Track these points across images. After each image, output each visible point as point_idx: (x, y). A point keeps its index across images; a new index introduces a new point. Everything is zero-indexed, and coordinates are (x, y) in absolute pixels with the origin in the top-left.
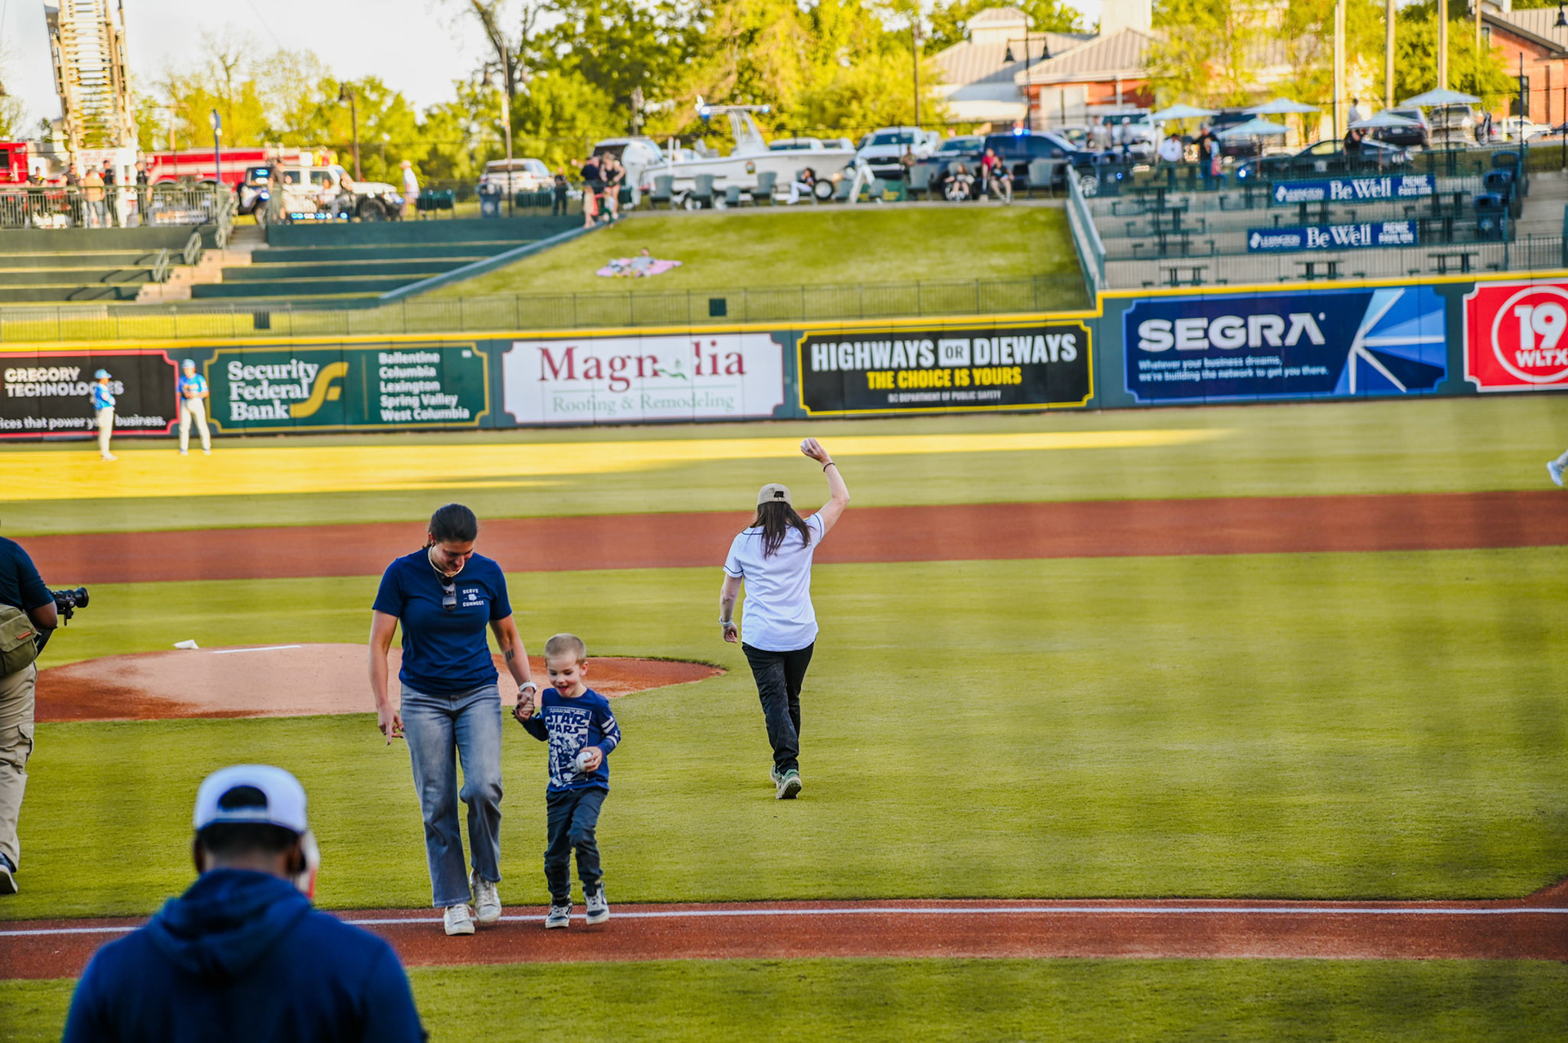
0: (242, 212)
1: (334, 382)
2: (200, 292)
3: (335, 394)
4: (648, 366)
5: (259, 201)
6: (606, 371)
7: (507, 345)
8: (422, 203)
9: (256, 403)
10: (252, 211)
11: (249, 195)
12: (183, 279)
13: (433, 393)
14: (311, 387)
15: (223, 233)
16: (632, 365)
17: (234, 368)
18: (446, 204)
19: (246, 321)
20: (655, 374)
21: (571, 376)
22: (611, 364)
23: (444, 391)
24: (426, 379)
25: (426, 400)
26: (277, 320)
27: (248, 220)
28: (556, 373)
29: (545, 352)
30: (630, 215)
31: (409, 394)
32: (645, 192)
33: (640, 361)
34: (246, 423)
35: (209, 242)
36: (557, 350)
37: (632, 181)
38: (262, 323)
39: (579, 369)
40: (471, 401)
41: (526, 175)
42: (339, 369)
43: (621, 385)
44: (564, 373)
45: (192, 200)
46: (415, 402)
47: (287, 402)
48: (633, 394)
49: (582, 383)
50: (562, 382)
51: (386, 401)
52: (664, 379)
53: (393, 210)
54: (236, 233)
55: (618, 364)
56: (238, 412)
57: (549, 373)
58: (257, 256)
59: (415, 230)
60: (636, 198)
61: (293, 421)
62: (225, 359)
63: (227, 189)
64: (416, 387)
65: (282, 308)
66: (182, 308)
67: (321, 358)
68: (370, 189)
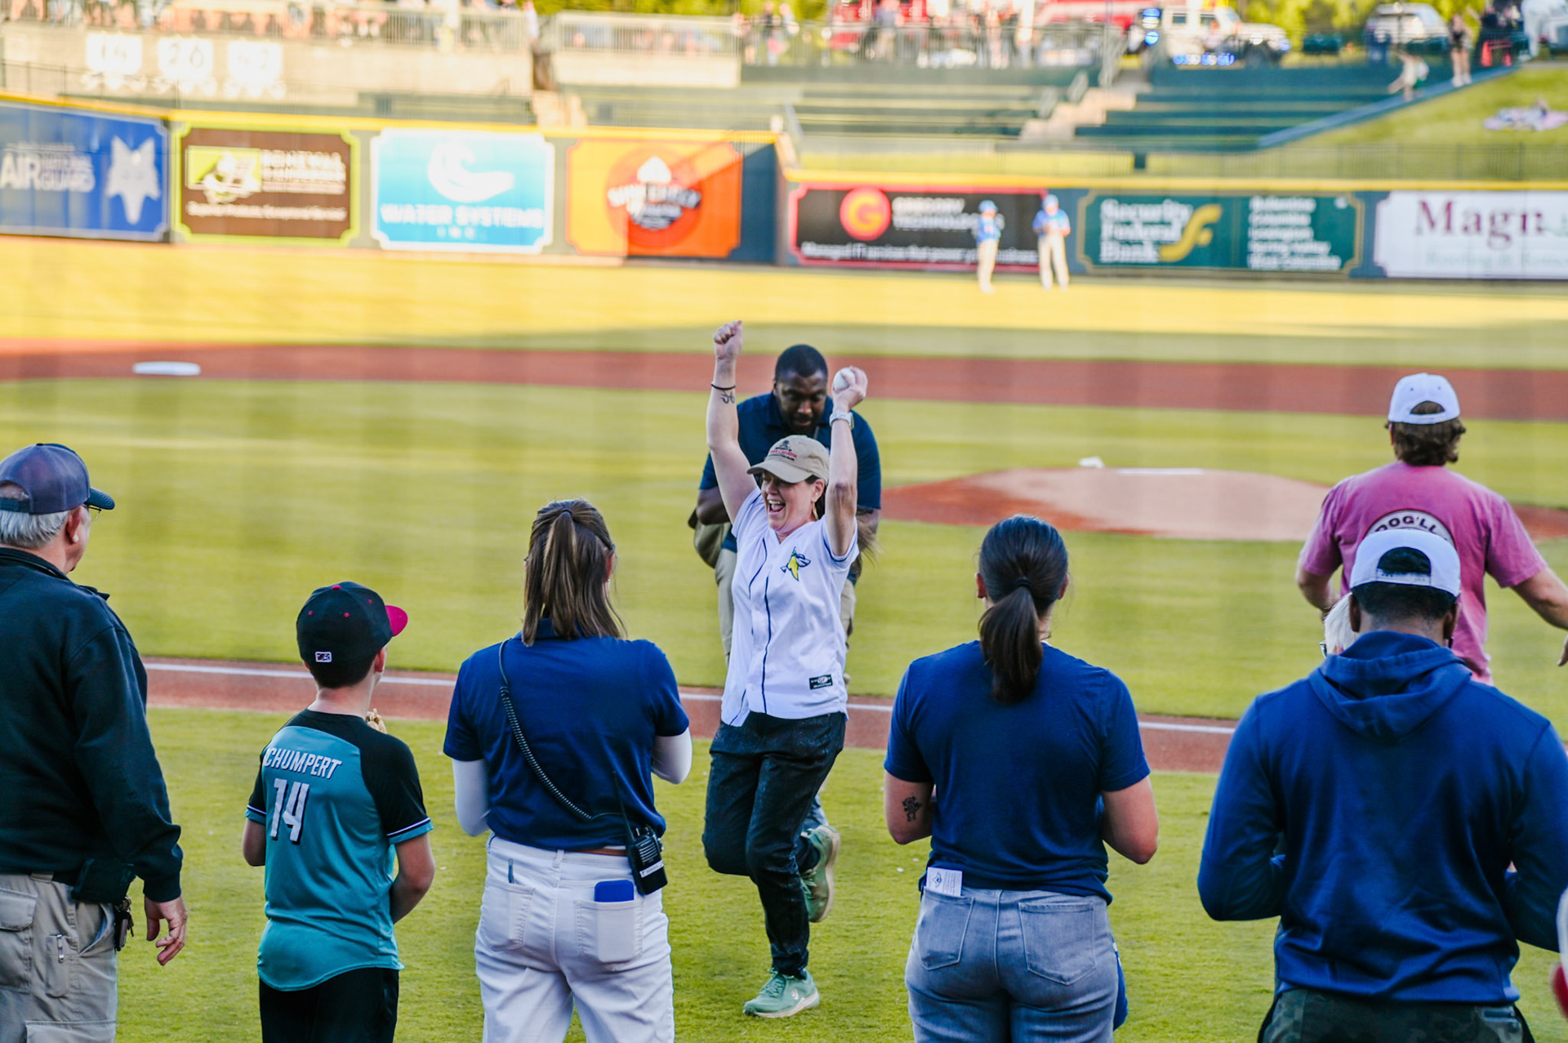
0: (1129, 53)
1: (1207, 226)
2: (1081, 131)
3: (1205, 238)
4: (1532, 222)
5: (1144, 45)
6: (1486, 224)
7: (1384, 195)
8: (1310, 48)
9: (1127, 243)
10: (1137, 52)
11: (1136, 37)
12: (1067, 116)
13: (1303, 241)
14: (1183, 230)
15: (1107, 75)
16: (1516, 222)
17: (1110, 210)
18: (1332, 49)
19: (1125, 161)
20: (1539, 229)
21: (1448, 227)
22: (1493, 219)
23: (1317, 237)
24: (1299, 227)
25: (1299, 248)
26: (1154, 161)
27: (1133, 63)
28: (1432, 224)
29: (1425, 206)
30: (1527, 66)
31: (1279, 241)
32: (1544, 42)
33: (1524, 217)
34: (1116, 264)
35: (1094, 82)
36: (1437, 203)
37: (1531, 31)
38: (1140, 164)
39: (1458, 221)
40: (1342, 250)
41: (1415, 20)
42: (1211, 213)
43: (1499, 241)
44: (1441, 223)
45: (1080, 40)
46: (1283, 249)
47: (1159, 244)
48: (1514, 251)
49: (1458, 236)
50: (1439, 235)
51: (1255, 247)
52: (1548, 237)
53: (1277, 56)
54: (1122, 75)
55: (1499, 219)
56: (1109, 252)
57: (1425, 224)
58: (1140, 98)
59: (1299, 76)
60: (1534, 48)
61: (1162, 264)
62: (1101, 198)
63: (1115, 30)
64: (1287, 235)
65: (1160, 149)
66: (1065, 147)
67: (1194, 201)
68: (1256, 34)
